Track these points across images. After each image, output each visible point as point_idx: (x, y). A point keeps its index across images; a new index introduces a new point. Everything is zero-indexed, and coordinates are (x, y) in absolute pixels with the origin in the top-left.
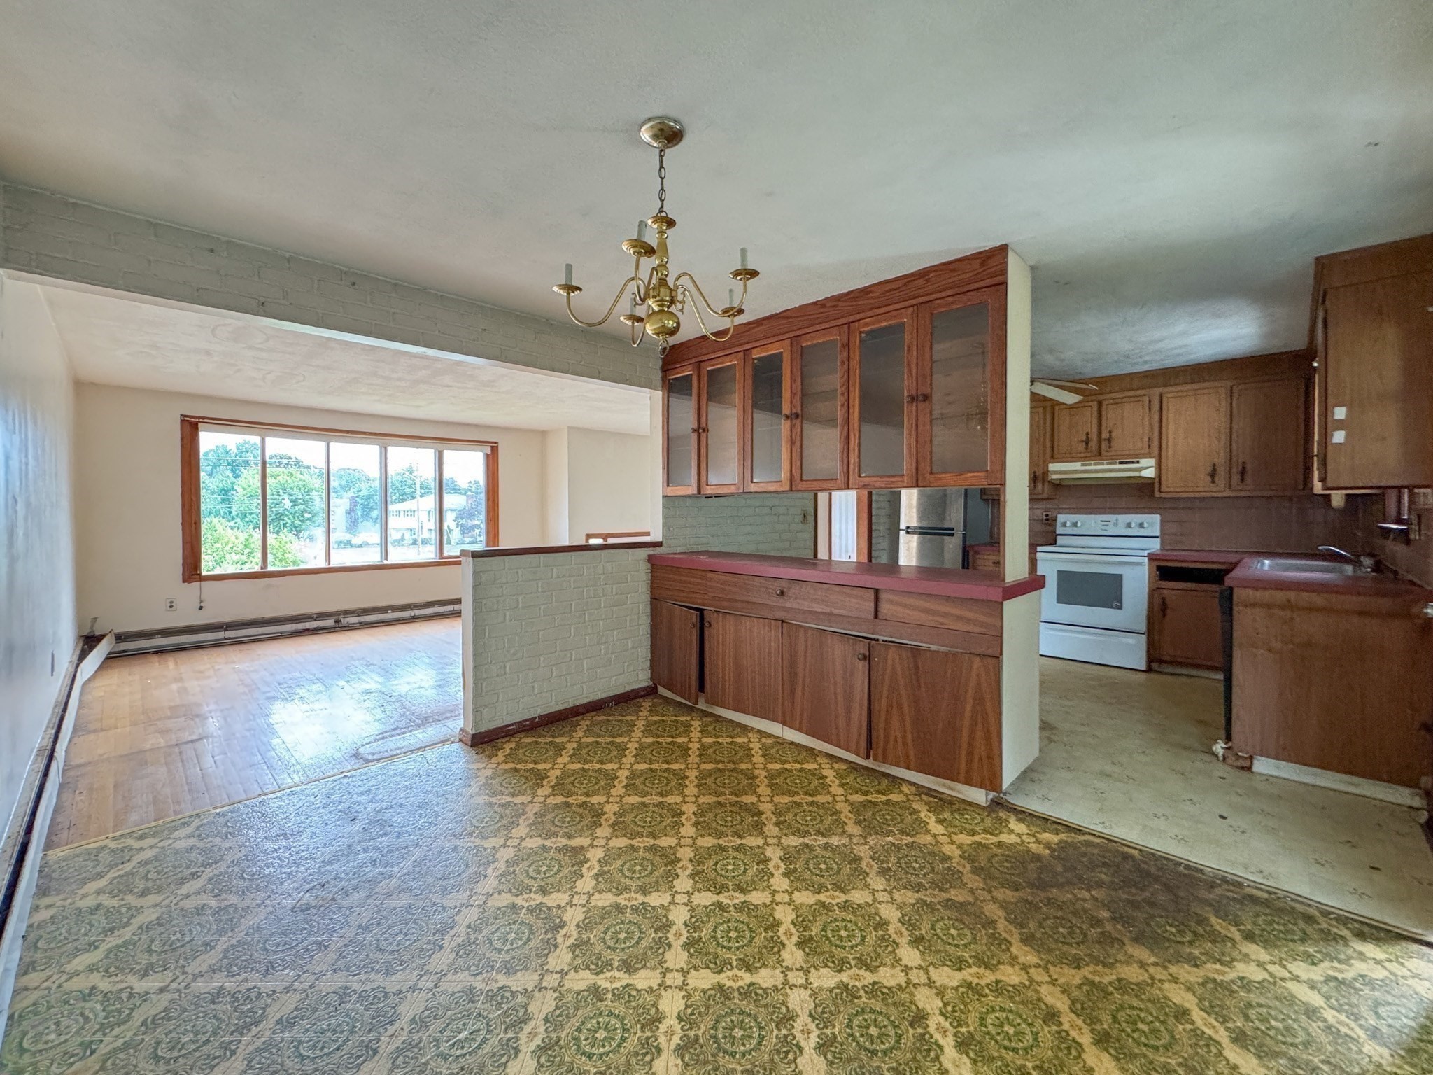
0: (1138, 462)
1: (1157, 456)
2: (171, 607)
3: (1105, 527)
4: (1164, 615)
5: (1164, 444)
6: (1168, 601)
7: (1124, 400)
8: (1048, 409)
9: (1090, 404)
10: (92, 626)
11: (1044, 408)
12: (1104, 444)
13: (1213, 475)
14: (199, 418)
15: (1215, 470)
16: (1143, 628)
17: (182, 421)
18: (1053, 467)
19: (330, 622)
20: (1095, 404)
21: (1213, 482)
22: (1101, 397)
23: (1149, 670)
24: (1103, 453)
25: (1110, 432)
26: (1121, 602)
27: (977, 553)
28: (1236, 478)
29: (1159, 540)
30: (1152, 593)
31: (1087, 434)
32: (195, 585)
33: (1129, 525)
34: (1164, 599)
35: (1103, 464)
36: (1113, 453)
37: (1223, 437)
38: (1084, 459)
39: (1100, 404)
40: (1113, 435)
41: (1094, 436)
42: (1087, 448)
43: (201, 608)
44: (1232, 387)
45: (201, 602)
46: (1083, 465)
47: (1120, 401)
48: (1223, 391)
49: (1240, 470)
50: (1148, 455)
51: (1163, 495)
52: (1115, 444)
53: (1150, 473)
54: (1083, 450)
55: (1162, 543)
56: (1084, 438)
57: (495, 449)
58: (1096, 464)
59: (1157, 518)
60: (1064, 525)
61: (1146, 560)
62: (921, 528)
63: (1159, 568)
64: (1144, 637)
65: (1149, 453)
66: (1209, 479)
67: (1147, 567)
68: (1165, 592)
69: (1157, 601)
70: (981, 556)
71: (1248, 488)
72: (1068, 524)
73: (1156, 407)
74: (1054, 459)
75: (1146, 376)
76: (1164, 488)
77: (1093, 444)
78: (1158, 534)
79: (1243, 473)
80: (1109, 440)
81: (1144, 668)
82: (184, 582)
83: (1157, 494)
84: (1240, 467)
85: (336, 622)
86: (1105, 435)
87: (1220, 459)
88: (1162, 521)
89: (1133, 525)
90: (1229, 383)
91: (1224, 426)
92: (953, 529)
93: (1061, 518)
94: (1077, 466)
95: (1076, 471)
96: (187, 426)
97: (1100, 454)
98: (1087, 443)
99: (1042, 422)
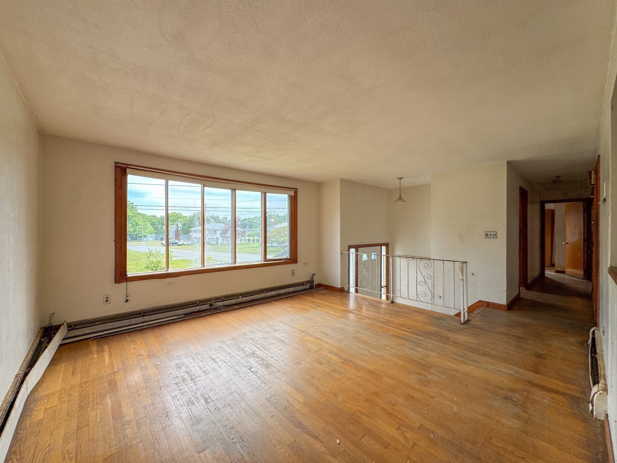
2: (107, 301)
10: (50, 320)
14: (127, 165)
17: (116, 167)
19: (207, 307)
32: (124, 284)
43: (127, 301)
45: (127, 296)
57: (296, 193)
82: (116, 283)
85: (211, 305)
96: (119, 170)
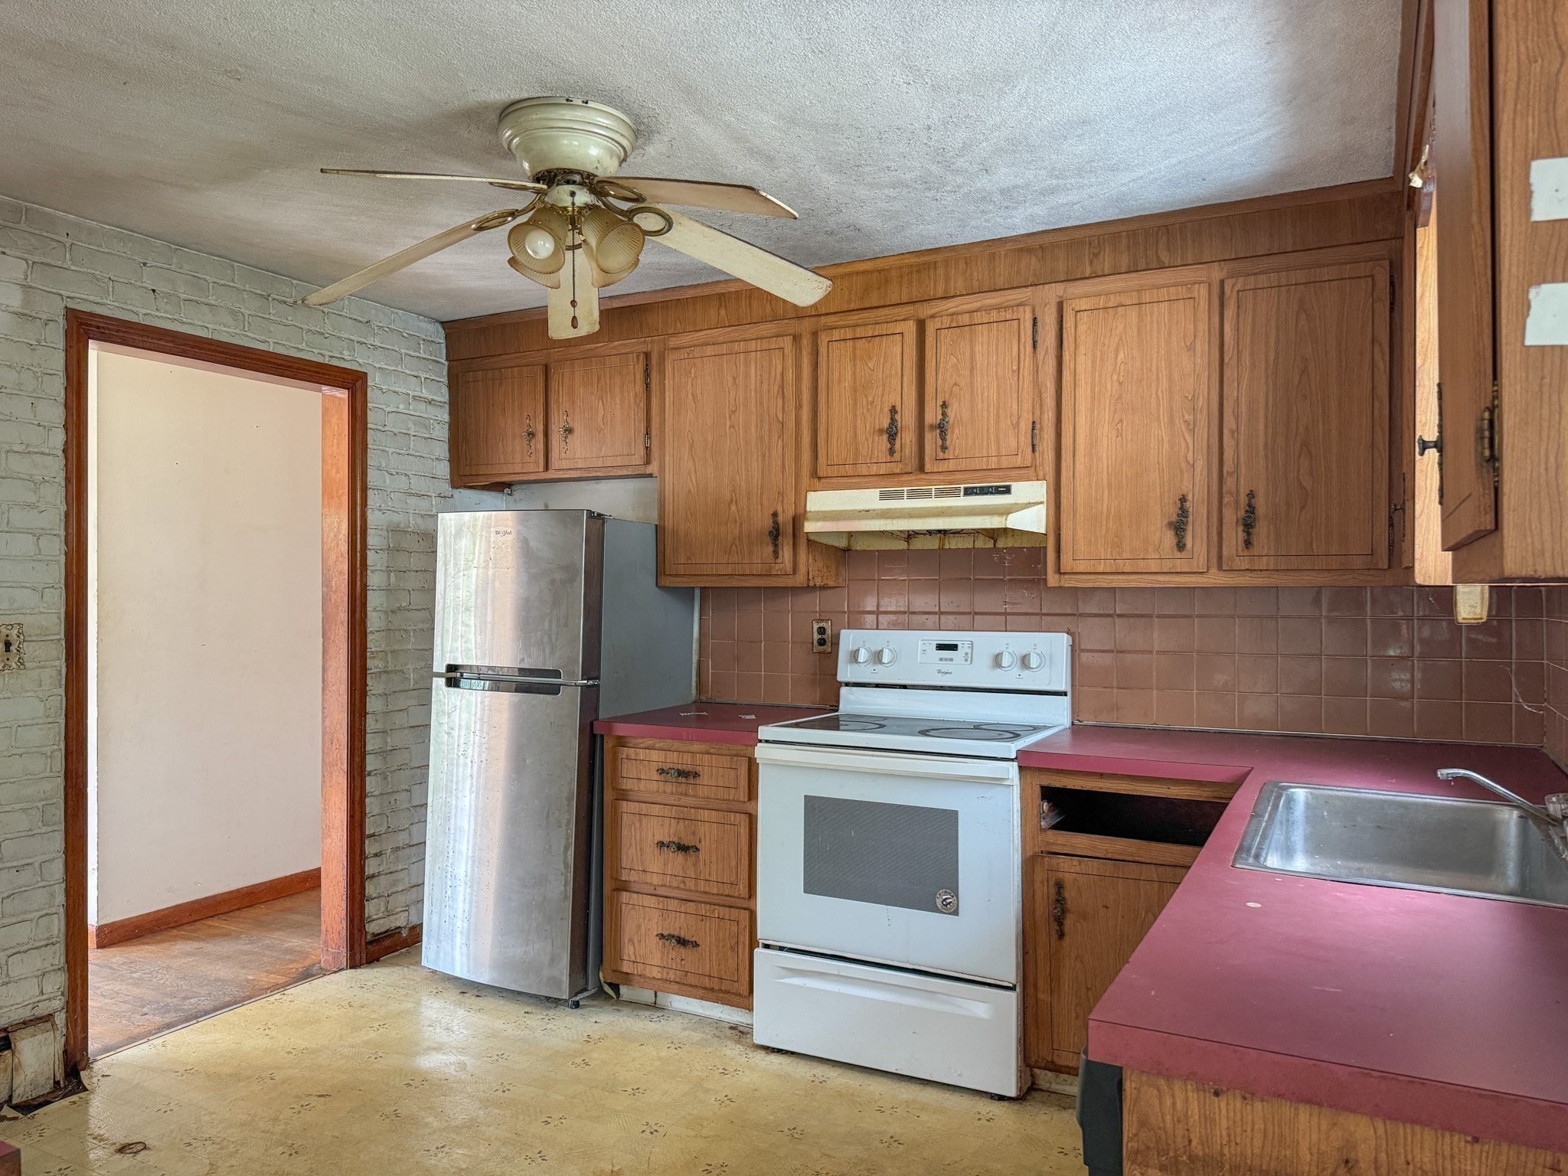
0: (1007, 490)
1: (1049, 467)
3: (945, 667)
4: (1061, 935)
5: (1067, 441)
6: (1069, 894)
7: (978, 317)
8: (806, 342)
9: (899, 328)
11: (796, 338)
12: (931, 439)
13: (1179, 527)
15: (1183, 512)
16: (1008, 970)
18: (819, 501)
20: (910, 328)
21: (1181, 546)
22: (925, 311)
23: (1029, 1092)
24: (928, 467)
25: (944, 405)
26: (955, 891)
27: (621, 742)
28: (1234, 536)
29: (1066, 701)
30: (1030, 865)
31: (893, 410)
33: (997, 662)
34: (1060, 886)
35: (927, 495)
36: (951, 465)
37: (1202, 419)
38: (886, 480)
39: (921, 325)
40: (951, 413)
41: (907, 418)
42: (892, 452)
44: (1222, 282)
46: (884, 496)
47: (965, 319)
48: (1202, 292)
49: (1242, 513)
50: (1027, 472)
51: (1068, 582)
52: (954, 437)
53: (1032, 520)
54: (884, 456)
55: (1075, 710)
56: (885, 423)
58: (912, 495)
59: (1058, 643)
60: (854, 656)
61: (1014, 767)
62: (523, 671)
63: (1049, 794)
64: (1011, 999)
65: (1034, 466)
66: (1170, 538)
67: (1016, 792)
68: (1064, 863)
69: (1044, 893)
70: (631, 752)
71: (1263, 563)
72: (863, 656)
73: (1048, 338)
74: (819, 479)
75: (1030, 250)
76: (1067, 563)
77: (907, 438)
78: (1063, 685)
79: (1248, 524)
80: (942, 428)
81: (1012, 1092)
83: (1052, 580)
84: (1243, 500)
86: (932, 416)
87: (1197, 487)
88: (1074, 650)
89: (1006, 661)
90: (1217, 273)
91: (1205, 393)
92: (556, 674)
93: (849, 639)
94: (868, 498)
95: (867, 514)
97: (921, 468)
98: (892, 433)
99: (790, 376)
